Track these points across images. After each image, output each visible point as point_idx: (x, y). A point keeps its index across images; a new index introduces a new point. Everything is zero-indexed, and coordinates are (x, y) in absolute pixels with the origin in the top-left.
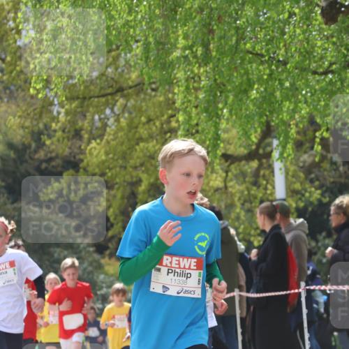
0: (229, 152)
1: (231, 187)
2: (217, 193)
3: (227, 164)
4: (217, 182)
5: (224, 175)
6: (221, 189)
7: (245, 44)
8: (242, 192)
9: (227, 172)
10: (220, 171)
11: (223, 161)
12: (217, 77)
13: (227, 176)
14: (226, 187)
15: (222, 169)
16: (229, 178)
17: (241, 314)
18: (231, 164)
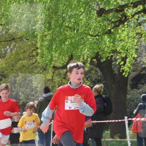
0: (55, 66)
1: (55, 79)
2: (49, 81)
3: (54, 70)
4: (49, 77)
5: (52, 74)
6: (50, 80)
7: (65, 24)
8: (59, 81)
9: (54, 73)
10: (51, 73)
11: (53, 69)
12: (53, 36)
13: (53, 75)
14: (53, 79)
15: (52, 72)
16: (54, 76)
17: (53, 130)
18: (56, 70)
